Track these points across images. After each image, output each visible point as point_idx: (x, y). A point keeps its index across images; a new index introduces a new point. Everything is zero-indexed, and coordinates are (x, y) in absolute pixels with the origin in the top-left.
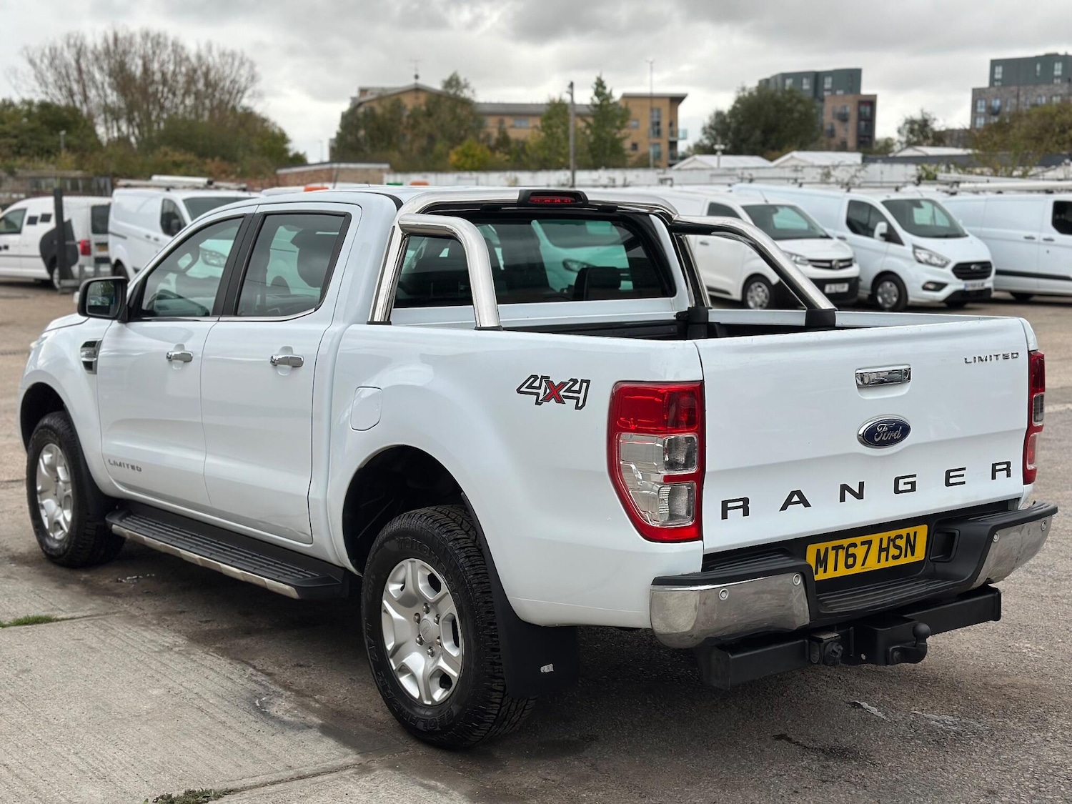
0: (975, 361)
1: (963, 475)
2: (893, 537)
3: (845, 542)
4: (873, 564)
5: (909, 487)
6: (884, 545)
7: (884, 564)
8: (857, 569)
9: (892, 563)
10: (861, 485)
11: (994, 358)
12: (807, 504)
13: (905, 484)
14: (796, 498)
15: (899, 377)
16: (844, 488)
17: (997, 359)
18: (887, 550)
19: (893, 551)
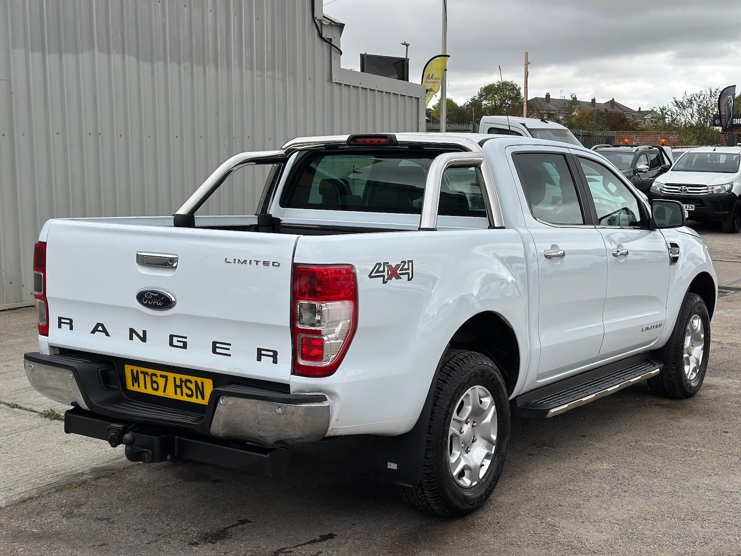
0: (234, 262)
1: (229, 349)
2: (184, 379)
3: (150, 371)
4: (170, 393)
5: (181, 344)
6: (178, 383)
7: (178, 397)
8: (160, 393)
9: (185, 398)
10: (144, 332)
11: (254, 263)
12: (107, 335)
13: (178, 341)
14: (100, 328)
15: (167, 263)
16: (132, 331)
17: (257, 264)
18: (181, 387)
19: (185, 390)
